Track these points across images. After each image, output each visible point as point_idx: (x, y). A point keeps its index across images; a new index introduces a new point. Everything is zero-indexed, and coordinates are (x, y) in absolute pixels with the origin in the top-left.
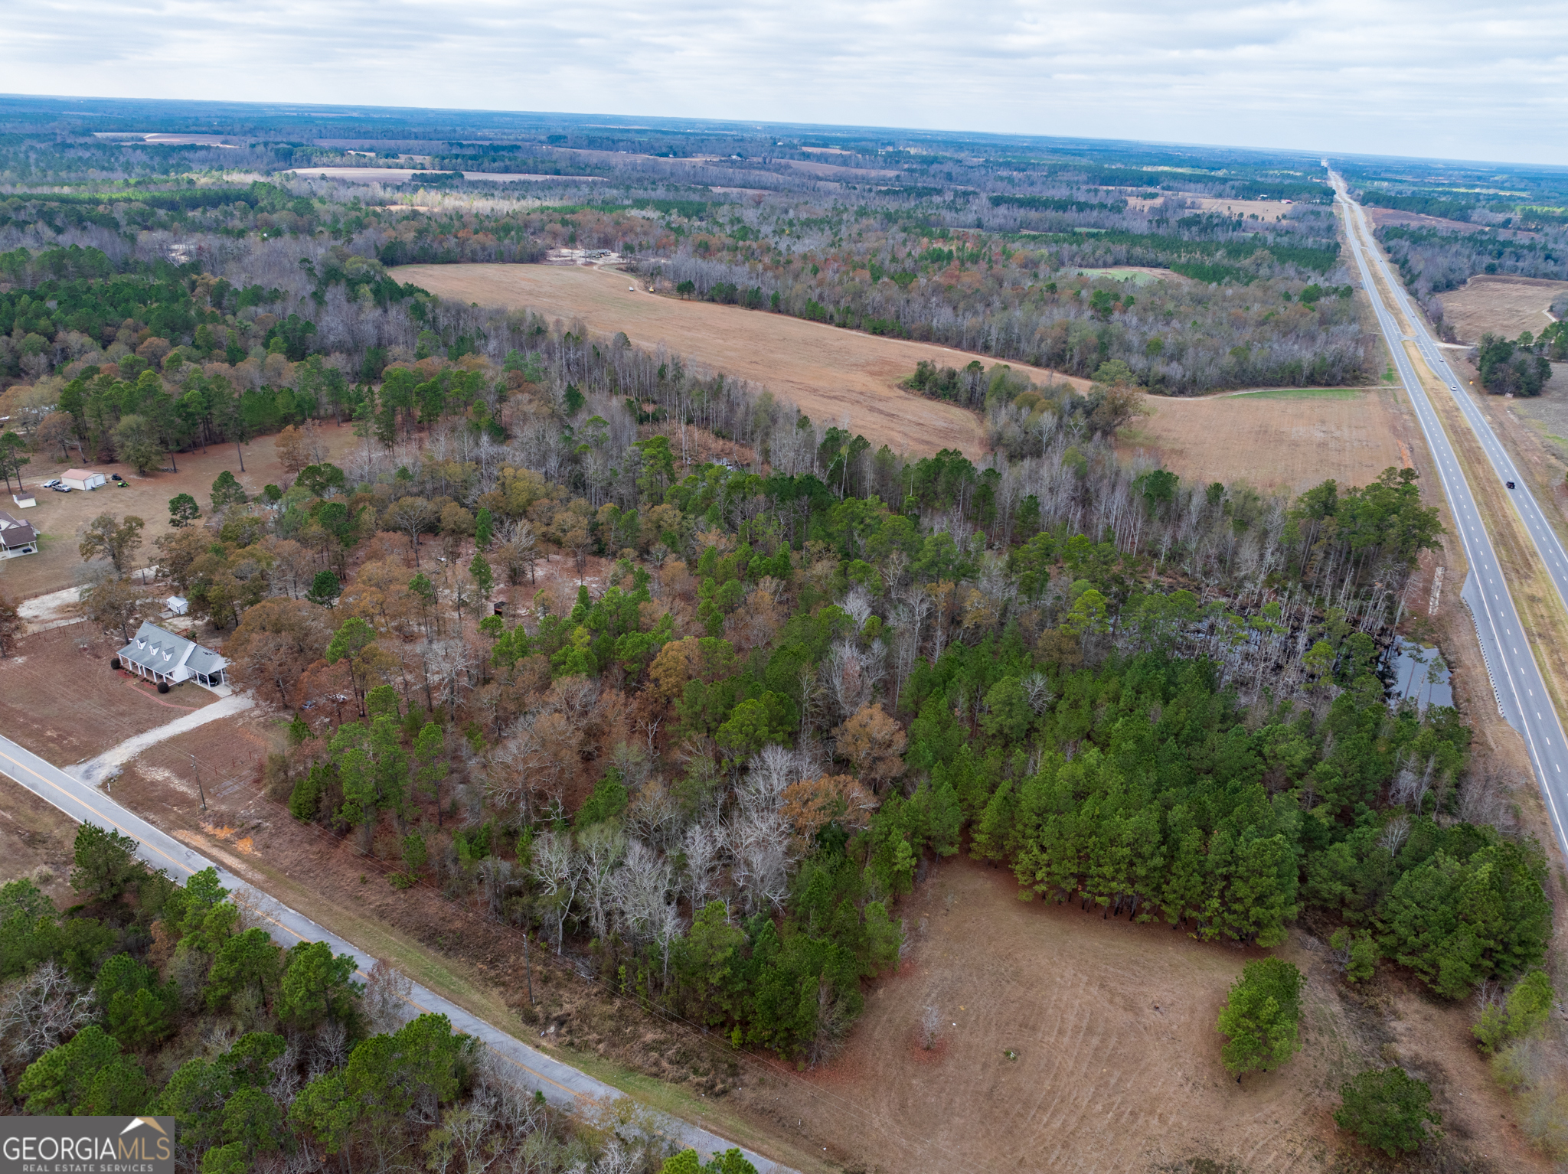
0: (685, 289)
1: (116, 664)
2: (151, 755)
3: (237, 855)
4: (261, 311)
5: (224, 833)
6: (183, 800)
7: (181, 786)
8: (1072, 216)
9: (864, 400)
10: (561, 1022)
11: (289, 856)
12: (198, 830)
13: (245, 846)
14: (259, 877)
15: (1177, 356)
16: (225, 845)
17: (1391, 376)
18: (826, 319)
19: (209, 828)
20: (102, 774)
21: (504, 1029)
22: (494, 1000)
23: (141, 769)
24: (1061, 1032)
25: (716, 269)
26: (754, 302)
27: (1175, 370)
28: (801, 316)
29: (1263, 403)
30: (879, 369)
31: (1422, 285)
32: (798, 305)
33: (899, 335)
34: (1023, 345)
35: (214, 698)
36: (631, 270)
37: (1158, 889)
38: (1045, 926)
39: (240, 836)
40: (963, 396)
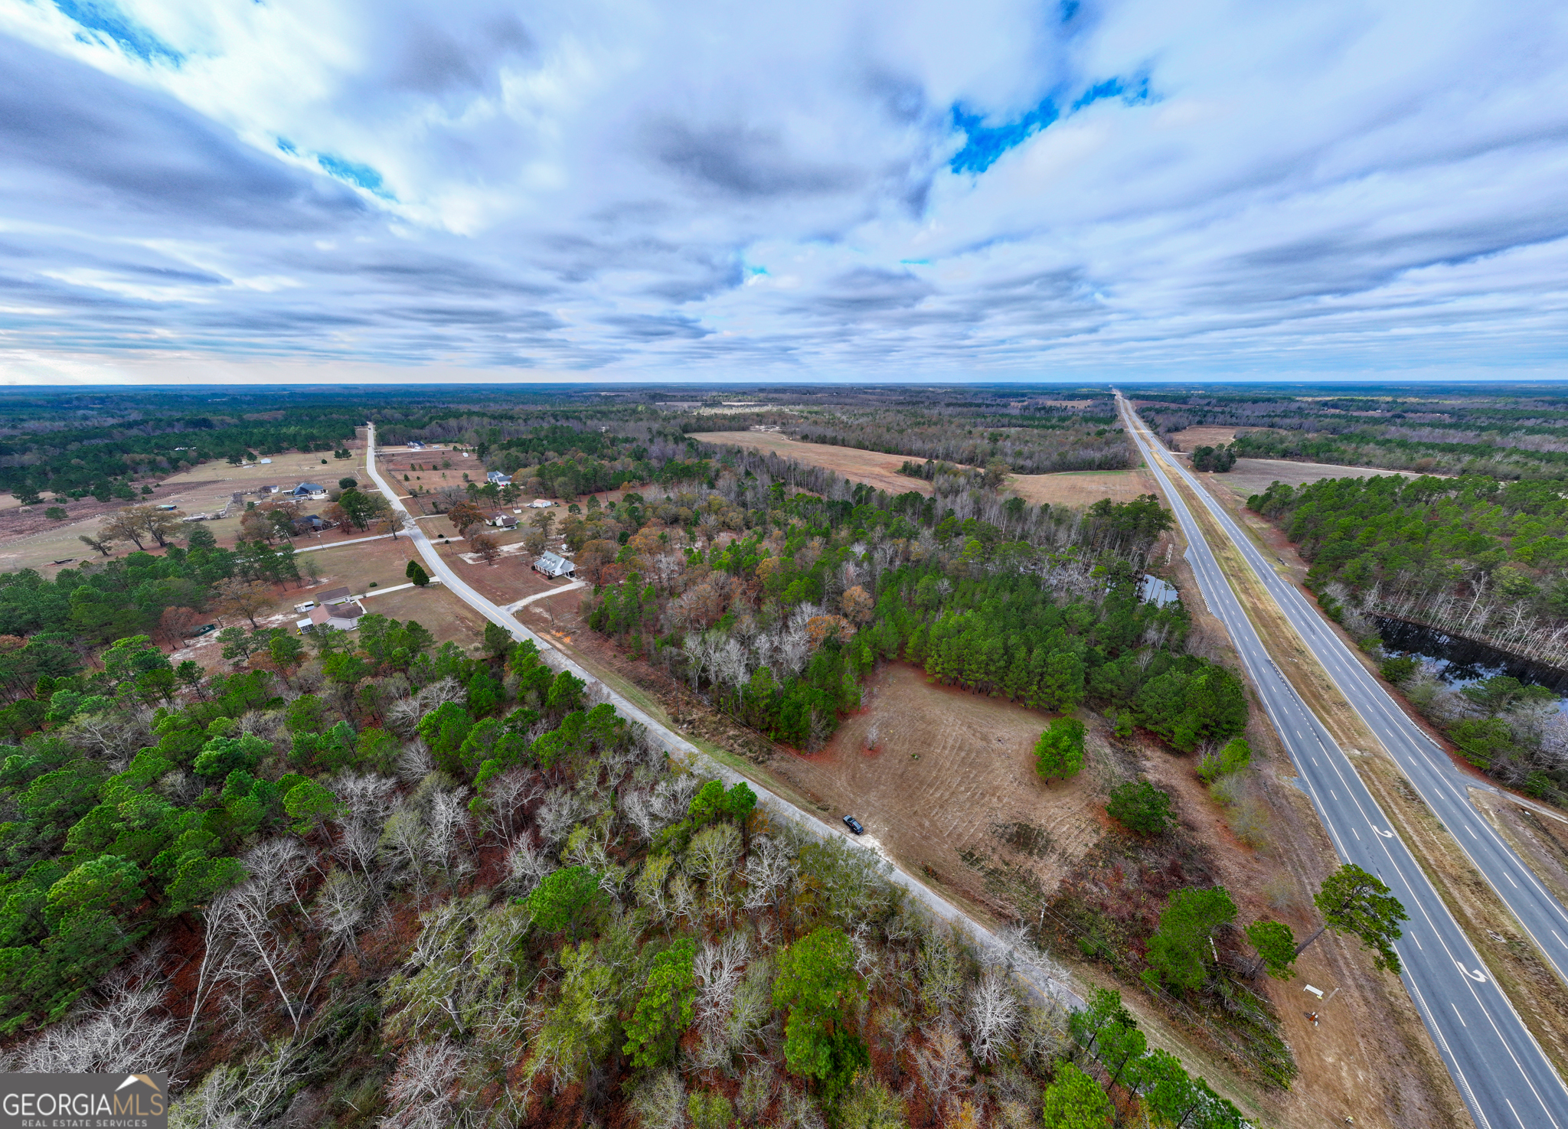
0: (805, 438)
1: (533, 568)
2: (537, 603)
3: (562, 643)
4: (628, 446)
5: (559, 635)
6: (545, 620)
7: (546, 615)
8: (983, 409)
9: (880, 478)
10: (690, 722)
11: (584, 645)
12: (549, 633)
13: (567, 640)
14: (569, 652)
15: (1030, 457)
16: (559, 640)
17: (1144, 465)
18: (865, 448)
19: (554, 632)
20: (514, 609)
21: (663, 724)
22: (662, 711)
23: (531, 608)
24: (944, 748)
25: (819, 430)
26: (834, 442)
27: (1029, 463)
28: (854, 447)
29: (1073, 477)
30: (886, 466)
31: (1161, 430)
32: (853, 443)
33: (897, 453)
34: (955, 455)
35: (571, 582)
36: (783, 432)
37: (1002, 679)
38: (940, 695)
39: (566, 636)
40: (924, 475)
